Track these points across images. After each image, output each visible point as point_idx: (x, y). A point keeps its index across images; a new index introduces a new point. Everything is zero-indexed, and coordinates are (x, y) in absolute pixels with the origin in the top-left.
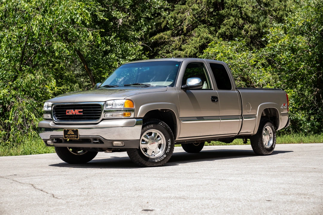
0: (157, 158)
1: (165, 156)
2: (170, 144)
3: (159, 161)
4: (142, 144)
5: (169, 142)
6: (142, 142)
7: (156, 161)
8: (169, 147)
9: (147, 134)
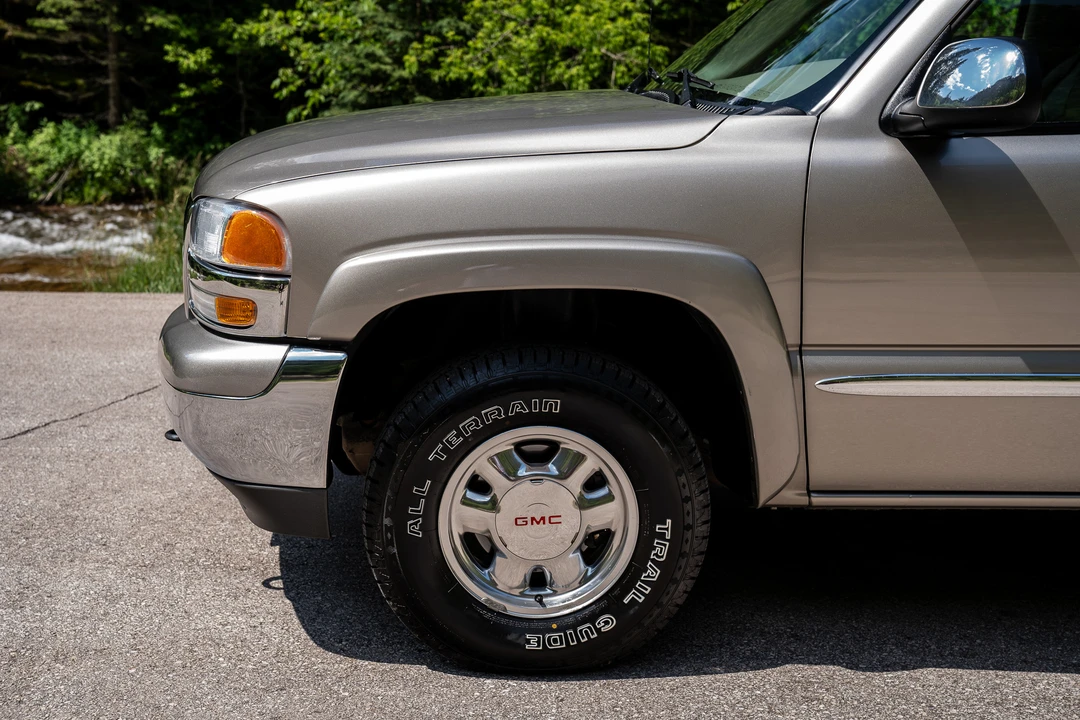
0: (542, 626)
1: (607, 623)
2: (661, 551)
3: (558, 646)
4: (466, 502)
5: (662, 536)
6: (470, 495)
7: (533, 643)
8: (653, 573)
9: (518, 446)
